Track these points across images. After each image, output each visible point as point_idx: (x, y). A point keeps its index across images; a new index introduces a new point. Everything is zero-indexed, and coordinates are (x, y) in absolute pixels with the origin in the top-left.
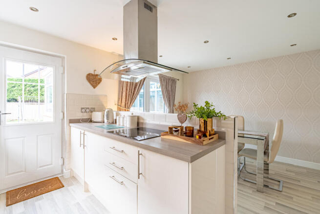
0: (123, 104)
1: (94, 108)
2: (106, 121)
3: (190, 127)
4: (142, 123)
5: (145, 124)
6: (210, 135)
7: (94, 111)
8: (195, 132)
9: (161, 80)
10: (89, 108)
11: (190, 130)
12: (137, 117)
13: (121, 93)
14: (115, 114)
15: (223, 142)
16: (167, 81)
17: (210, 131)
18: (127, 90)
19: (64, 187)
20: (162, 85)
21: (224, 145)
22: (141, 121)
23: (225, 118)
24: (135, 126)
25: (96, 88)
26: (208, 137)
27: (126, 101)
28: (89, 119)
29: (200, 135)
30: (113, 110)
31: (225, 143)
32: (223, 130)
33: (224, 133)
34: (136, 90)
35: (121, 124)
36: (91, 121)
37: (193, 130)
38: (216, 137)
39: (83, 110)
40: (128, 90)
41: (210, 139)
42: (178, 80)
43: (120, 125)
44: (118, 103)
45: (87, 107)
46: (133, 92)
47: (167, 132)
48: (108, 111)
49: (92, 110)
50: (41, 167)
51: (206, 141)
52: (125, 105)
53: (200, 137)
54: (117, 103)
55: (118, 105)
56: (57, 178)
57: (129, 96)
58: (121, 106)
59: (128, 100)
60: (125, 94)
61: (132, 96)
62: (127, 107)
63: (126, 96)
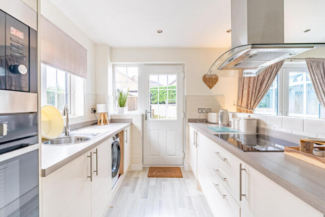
0: (244, 104)
1: (211, 109)
2: (220, 122)
4: (264, 129)
5: (268, 130)
7: (211, 112)
10: (205, 109)
13: (241, 92)
14: (230, 115)
18: (249, 87)
19: (182, 177)
22: (262, 126)
24: (254, 132)
25: (213, 88)
27: (248, 100)
28: (204, 119)
30: (229, 111)
34: (264, 86)
35: (236, 128)
36: (207, 122)
39: (200, 111)
40: (251, 87)
43: (234, 128)
44: (238, 103)
45: (204, 108)
46: (258, 89)
48: (222, 112)
49: (209, 111)
50: (168, 155)
52: (247, 105)
54: (236, 103)
55: (238, 106)
56: (179, 168)
57: (252, 95)
58: (241, 107)
59: (251, 100)
60: (247, 92)
61: (256, 95)
62: (249, 108)
63: (248, 95)
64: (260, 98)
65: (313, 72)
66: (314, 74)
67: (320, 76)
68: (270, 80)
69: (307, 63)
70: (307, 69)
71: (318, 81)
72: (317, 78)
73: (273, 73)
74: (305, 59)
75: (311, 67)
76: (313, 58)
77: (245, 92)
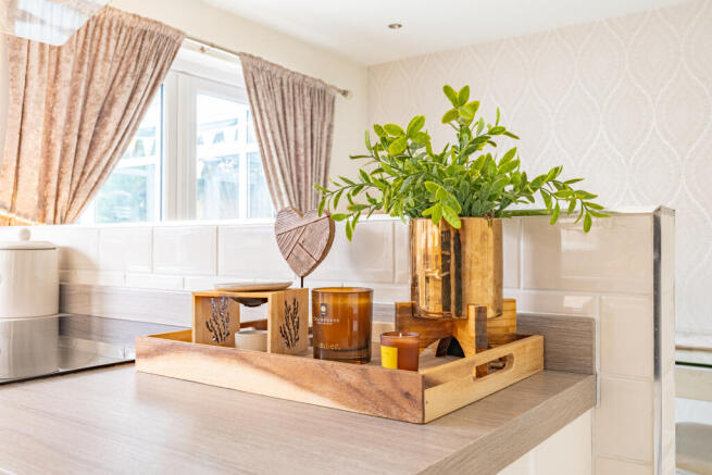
0: (30, 197)
3: (341, 294)
4: (88, 292)
5: (103, 293)
6: (484, 343)
8: (382, 323)
9: (252, 87)
11: (344, 314)
12: (54, 257)
15: (574, 390)
16: (288, 95)
17: (481, 311)
18: (51, 120)
20: (258, 111)
21: (588, 415)
22: (80, 278)
23: (592, 213)
24: (49, 308)
26: (473, 356)
27: (46, 182)
29: (410, 339)
31: (591, 401)
32: (574, 304)
33: (583, 328)
34: (111, 127)
37: (366, 314)
38: (524, 355)
40: (61, 121)
41: (481, 373)
42: (345, 93)
46: (88, 135)
47: (185, 336)
51: (453, 385)
52: (43, 203)
53: (408, 360)
57: (63, 157)
58: (12, 210)
59: (59, 179)
60: (40, 142)
61: (82, 159)
62: (50, 215)
63: (48, 156)
64: (95, 177)
65: (259, 105)
66: (260, 110)
67: (275, 122)
68: (134, 106)
69: (245, 72)
70: (246, 92)
71: (269, 135)
72: (267, 127)
73: (146, 79)
74: (239, 54)
75: (255, 86)
76: (259, 59)
77: (34, 141)
